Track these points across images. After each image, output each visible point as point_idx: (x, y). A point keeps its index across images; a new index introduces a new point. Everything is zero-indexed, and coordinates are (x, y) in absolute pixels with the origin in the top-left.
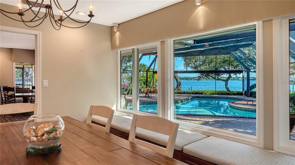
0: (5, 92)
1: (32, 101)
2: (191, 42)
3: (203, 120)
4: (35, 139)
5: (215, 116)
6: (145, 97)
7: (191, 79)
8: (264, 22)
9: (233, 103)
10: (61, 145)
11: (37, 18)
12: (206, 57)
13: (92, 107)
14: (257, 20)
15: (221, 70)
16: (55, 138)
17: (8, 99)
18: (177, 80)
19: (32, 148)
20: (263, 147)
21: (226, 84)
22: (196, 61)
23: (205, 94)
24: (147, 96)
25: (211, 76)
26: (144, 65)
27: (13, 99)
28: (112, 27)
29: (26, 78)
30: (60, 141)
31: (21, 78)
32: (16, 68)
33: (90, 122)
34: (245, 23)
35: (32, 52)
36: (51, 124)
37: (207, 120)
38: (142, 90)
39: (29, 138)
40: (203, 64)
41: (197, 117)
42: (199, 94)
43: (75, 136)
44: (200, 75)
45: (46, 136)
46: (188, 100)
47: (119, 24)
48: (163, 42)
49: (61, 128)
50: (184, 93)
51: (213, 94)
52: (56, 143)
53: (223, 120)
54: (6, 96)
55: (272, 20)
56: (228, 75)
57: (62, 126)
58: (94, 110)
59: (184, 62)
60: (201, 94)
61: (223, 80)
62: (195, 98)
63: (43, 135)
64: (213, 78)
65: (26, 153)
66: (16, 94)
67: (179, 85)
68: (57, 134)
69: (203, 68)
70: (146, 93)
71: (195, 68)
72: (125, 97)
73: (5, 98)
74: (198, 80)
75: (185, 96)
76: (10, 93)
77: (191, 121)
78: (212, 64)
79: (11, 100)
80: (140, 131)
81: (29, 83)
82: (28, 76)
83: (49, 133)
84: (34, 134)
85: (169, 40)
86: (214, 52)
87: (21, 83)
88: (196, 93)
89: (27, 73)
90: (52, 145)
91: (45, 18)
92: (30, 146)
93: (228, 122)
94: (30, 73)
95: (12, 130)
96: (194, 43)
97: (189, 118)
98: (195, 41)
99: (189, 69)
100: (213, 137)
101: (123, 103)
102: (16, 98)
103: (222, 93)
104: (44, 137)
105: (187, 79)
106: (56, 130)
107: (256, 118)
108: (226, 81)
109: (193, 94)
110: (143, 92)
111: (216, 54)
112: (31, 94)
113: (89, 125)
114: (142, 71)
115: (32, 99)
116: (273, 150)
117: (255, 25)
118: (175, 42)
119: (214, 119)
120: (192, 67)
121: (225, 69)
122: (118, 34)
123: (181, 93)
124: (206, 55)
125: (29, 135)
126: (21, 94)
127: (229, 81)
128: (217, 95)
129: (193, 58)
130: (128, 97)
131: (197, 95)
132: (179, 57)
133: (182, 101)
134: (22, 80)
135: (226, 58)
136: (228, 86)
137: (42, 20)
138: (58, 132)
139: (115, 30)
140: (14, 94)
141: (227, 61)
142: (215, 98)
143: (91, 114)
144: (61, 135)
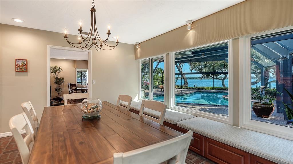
0: (71, 87)
1: (87, 92)
2: (190, 53)
3: (201, 108)
4: (86, 111)
5: (211, 105)
6: (161, 91)
7: (196, 78)
8: (233, 39)
9: (226, 96)
10: (100, 115)
11: (87, 46)
12: (207, 63)
13: (120, 96)
14: (228, 39)
15: (219, 71)
16: (97, 111)
17: (73, 91)
18: (184, 79)
19: (85, 116)
20: (232, 124)
21: (223, 82)
22: (199, 66)
23: (206, 89)
24: (163, 90)
25: (211, 76)
26: (161, 69)
27: (76, 91)
28: (135, 45)
29: (83, 78)
30: (100, 113)
31: (80, 78)
32: (78, 72)
33: (119, 105)
34: (220, 40)
35: (86, 62)
36: (95, 104)
37: (203, 108)
38: (159, 87)
39: (83, 111)
40: (204, 68)
41: (197, 106)
42: (201, 89)
43: (109, 112)
44: (202, 76)
45: (92, 110)
46: (192, 93)
47: (140, 43)
48: (167, 55)
49: (100, 106)
50: (190, 89)
51: (211, 89)
52: (98, 114)
53: (216, 108)
54: (72, 90)
55: (238, 38)
56: (224, 76)
57: (101, 105)
58: (121, 97)
59: (190, 66)
60: (203, 89)
61: (220, 79)
62: (198, 92)
63: (91, 109)
64: (213, 77)
65: (82, 119)
66: (77, 89)
67: (186, 83)
68: (98, 109)
69: (204, 70)
70: (162, 89)
71: (198, 70)
72: (144, 91)
73: (71, 90)
74: (201, 79)
75: (190, 91)
76: (74, 88)
77: (195, 109)
78: (212, 67)
79: (74, 92)
80: (146, 110)
81: (85, 81)
82: (84, 77)
83: (93, 108)
84: (86, 108)
85: (171, 53)
86: (212, 58)
87: (80, 81)
88: (199, 89)
89: (84, 75)
90: (95, 115)
91: (92, 45)
92: (84, 115)
93: (219, 109)
94: (86, 75)
95: (75, 108)
96: (192, 54)
97: (191, 106)
98: (192, 52)
99: (194, 71)
100: (199, 117)
101: (143, 94)
102: (77, 91)
103: (219, 89)
104: (91, 111)
105: (193, 78)
106: (98, 107)
107: (228, 106)
108: (223, 80)
109: (196, 89)
110: (160, 88)
111: (214, 60)
112: (86, 88)
113: (118, 107)
114: (160, 73)
115: (86, 92)
116: (239, 126)
117: (227, 42)
118: (176, 54)
119: (209, 107)
120: (196, 70)
121: (222, 70)
122: (139, 49)
123: (187, 89)
124: (207, 61)
125: (83, 109)
126: (80, 89)
127: (225, 80)
128: (215, 90)
129: (197, 63)
130: (147, 91)
131: (199, 90)
132: (186, 62)
133: (187, 94)
134: (81, 79)
135: (222, 63)
136: (224, 84)
137: (90, 47)
138: (98, 108)
139: (137, 47)
140: (76, 88)
141: (223, 65)
142: (213, 92)
143: (119, 100)
144: (100, 110)
